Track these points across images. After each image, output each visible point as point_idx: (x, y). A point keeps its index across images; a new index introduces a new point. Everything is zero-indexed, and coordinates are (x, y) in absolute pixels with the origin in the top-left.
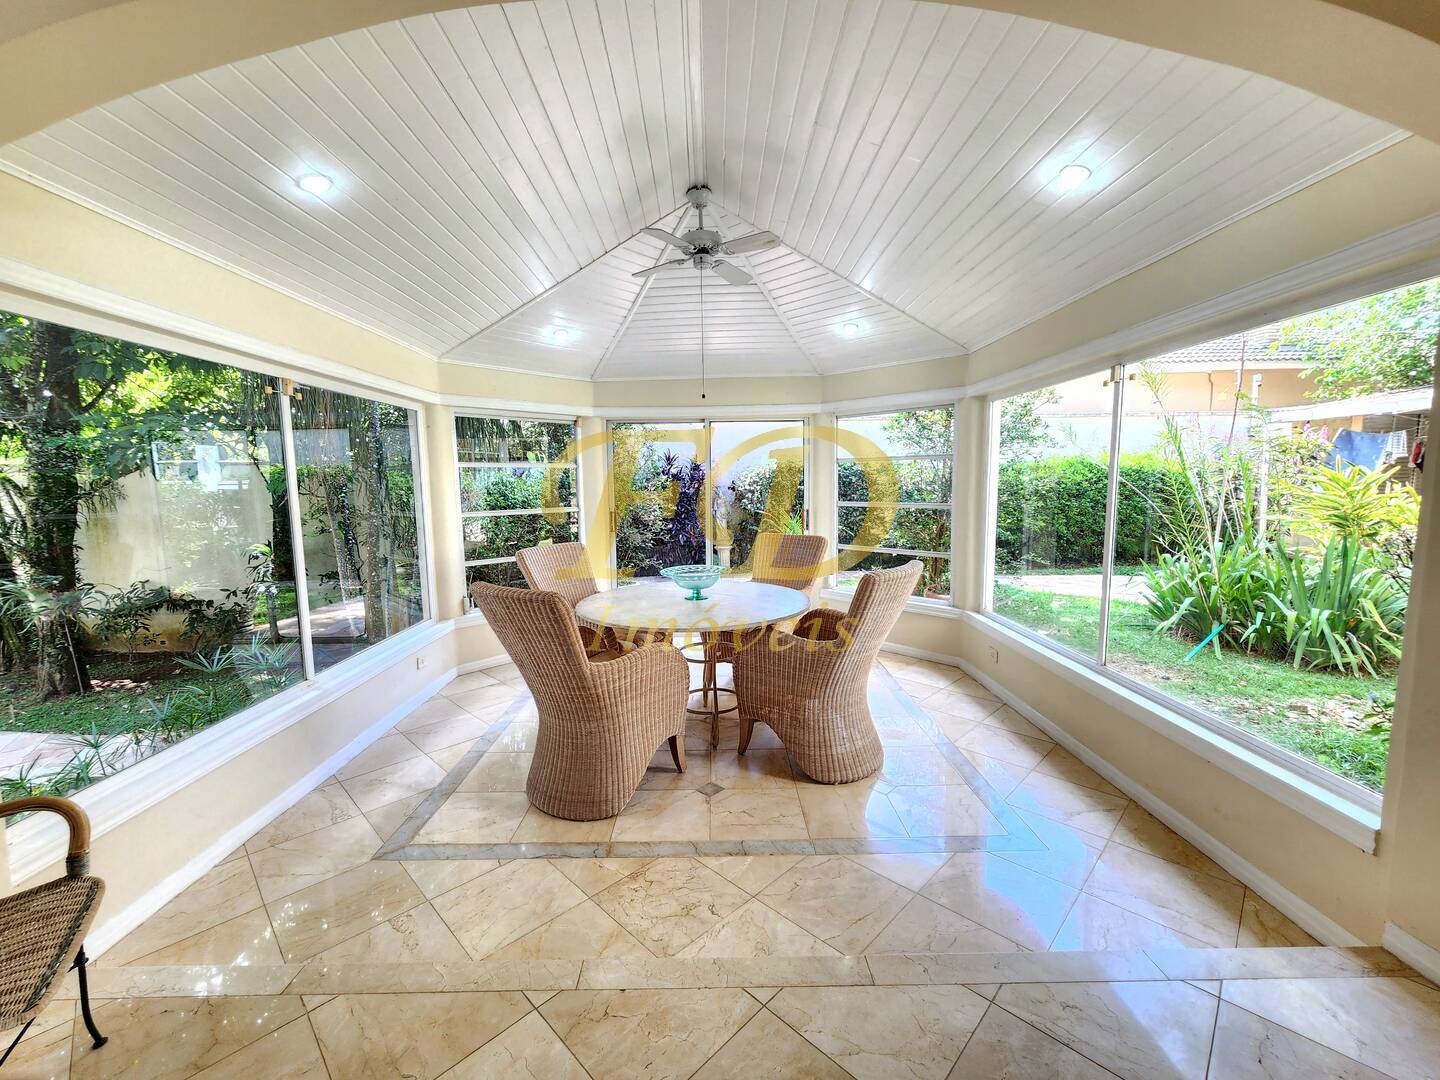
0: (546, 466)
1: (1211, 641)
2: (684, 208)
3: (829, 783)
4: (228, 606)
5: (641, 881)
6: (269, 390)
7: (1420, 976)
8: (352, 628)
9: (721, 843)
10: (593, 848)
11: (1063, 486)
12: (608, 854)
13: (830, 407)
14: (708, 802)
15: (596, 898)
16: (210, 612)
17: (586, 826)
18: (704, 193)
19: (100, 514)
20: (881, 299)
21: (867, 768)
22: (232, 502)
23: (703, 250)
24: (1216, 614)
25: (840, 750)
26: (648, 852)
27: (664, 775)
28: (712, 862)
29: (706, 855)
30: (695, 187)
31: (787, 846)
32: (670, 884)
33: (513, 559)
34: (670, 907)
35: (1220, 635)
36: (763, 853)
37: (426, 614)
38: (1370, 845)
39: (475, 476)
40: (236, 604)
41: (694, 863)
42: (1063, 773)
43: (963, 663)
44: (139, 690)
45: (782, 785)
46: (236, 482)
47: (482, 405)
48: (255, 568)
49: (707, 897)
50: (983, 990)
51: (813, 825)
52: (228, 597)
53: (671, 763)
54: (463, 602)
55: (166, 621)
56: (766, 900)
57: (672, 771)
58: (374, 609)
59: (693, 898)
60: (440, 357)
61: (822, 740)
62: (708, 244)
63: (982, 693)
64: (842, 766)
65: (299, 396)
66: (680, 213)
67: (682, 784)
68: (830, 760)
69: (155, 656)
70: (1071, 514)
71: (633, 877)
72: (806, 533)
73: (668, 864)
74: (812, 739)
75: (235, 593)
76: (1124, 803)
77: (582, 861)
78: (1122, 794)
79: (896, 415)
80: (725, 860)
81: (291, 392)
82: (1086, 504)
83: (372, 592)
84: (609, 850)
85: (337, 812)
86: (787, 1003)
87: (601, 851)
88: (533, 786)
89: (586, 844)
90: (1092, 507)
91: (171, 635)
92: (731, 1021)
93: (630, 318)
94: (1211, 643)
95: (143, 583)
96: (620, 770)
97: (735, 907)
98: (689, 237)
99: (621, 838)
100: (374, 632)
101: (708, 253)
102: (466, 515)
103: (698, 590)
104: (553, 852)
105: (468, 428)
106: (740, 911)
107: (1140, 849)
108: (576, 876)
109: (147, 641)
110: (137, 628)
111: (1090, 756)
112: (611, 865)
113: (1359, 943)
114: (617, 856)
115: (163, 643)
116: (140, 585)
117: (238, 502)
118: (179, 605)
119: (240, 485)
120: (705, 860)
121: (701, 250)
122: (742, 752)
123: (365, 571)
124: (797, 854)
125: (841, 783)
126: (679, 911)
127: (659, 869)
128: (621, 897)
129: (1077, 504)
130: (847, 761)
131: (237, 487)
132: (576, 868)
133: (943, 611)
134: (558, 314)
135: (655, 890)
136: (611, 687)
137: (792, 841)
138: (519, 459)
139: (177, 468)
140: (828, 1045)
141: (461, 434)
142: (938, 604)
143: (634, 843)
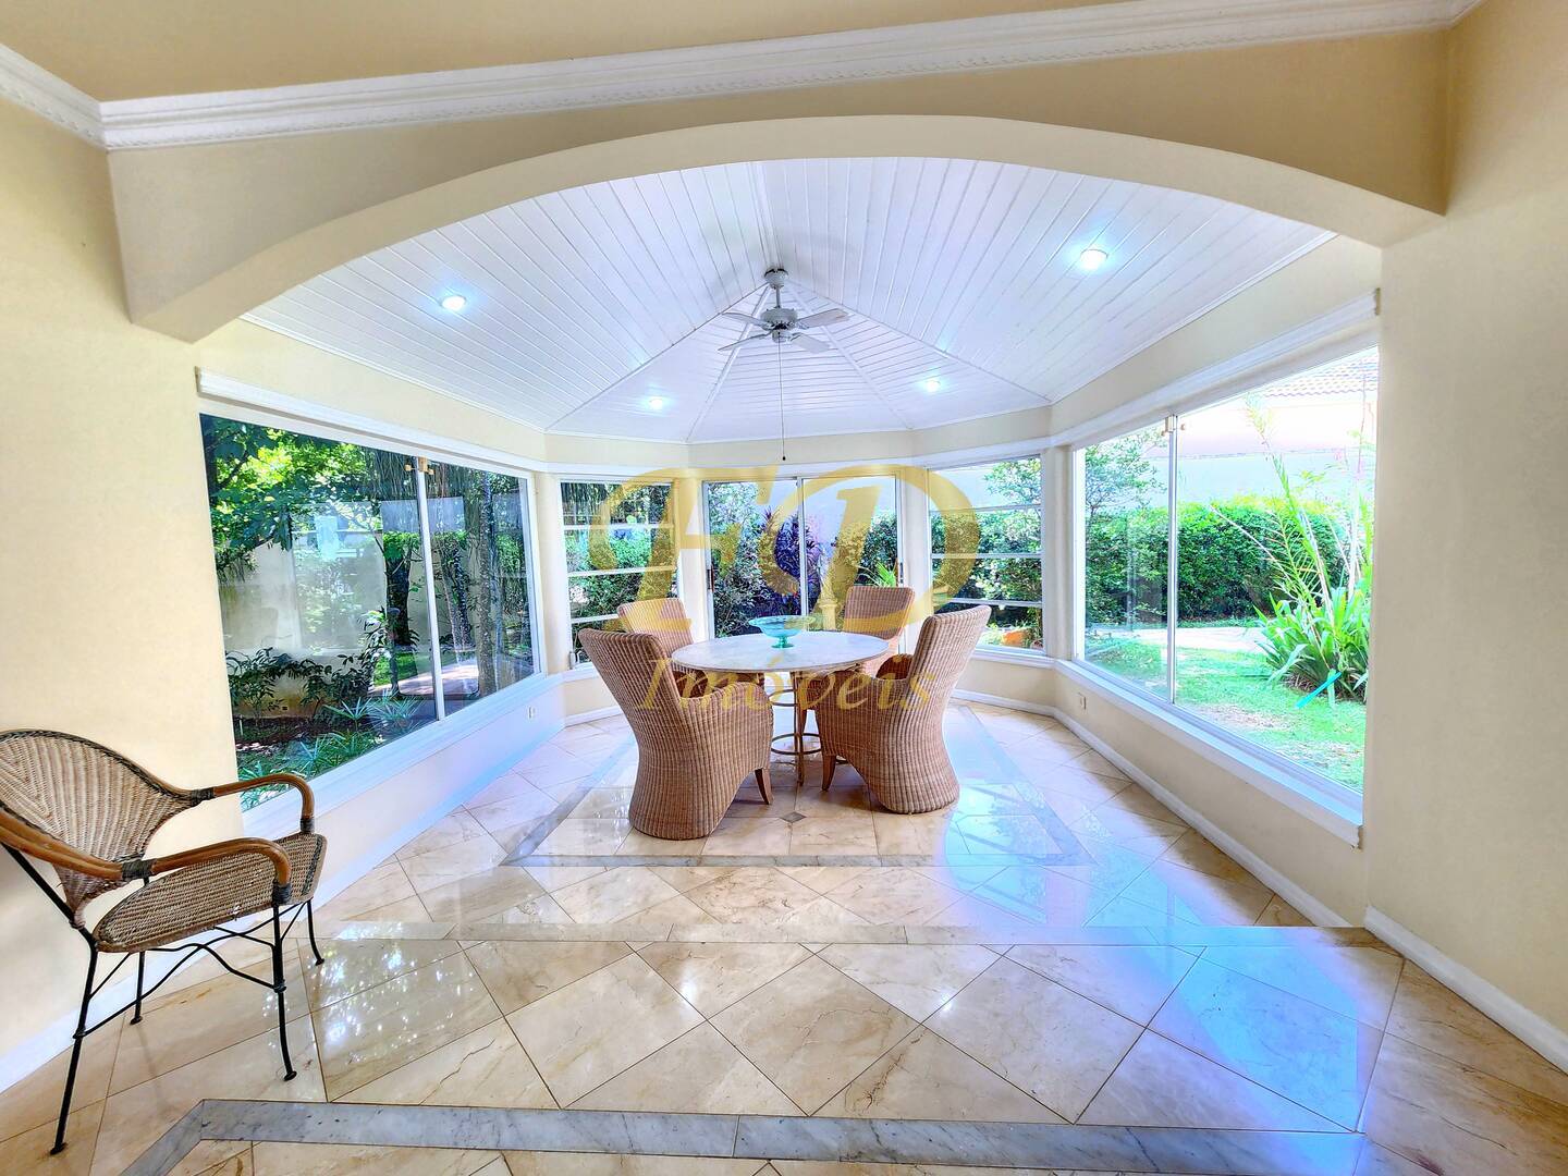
0: (647, 526)
1: (1325, 689)
2: (764, 287)
3: (903, 813)
4: (345, 672)
5: (726, 883)
6: (409, 468)
7: (1388, 947)
8: (465, 687)
9: (799, 857)
10: (685, 860)
11: (1189, 532)
12: (699, 864)
13: (919, 460)
14: (790, 827)
15: (688, 895)
16: (327, 678)
17: (680, 843)
18: (781, 276)
19: (230, 583)
20: (957, 358)
21: (940, 800)
22: (349, 571)
23: (781, 326)
24: (1332, 661)
25: (914, 783)
26: (735, 862)
27: (752, 806)
28: (789, 871)
29: (784, 865)
30: (773, 270)
31: (857, 859)
32: (751, 885)
33: (615, 616)
34: (749, 900)
35: (1337, 683)
36: (834, 865)
37: (536, 667)
38: (1355, 840)
39: (577, 538)
40: (352, 669)
41: (774, 871)
42: (1131, 806)
43: (1058, 713)
44: (267, 752)
45: (859, 814)
46: (355, 550)
47: (586, 472)
48: (371, 634)
49: (781, 895)
50: (998, 949)
51: (883, 846)
52: (345, 663)
53: (757, 796)
54: (569, 656)
55: (290, 687)
56: (832, 897)
57: (760, 803)
58: (487, 668)
59: (769, 895)
60: (546, 429)
61: (896, 773)
62: (785, 321)
63: (1071, 738)
64: (916, 798)
65: (431, 472)
66: (761, 291)
67: (769, 813)
68: (904, 791)
69: (278, 722)
70: (1199, 563)
71: (719, 880)
72: (900, 585)
73: (751, 871)
74: (887, 772)
75: (351, 659)
76: (1183, 830)
77: (674, 869)
78: (1183, 822)
79: (997, 465)
80: (799, 869)
81: (425, 469)
82: (1215, 551)
83: (484, 651)
84: (701, 861)
85: (468, 832)
86: (835, 954)
87: (693, 861)
88: (634, 813)
89: (680, 857)
90: (1222, 554)
91: (292, 701)
92: (787, 962)
93: (719, 385)
94: (1325, 692)
95: (267, 651)
96: (710, 795)
97: (805, 901)
98: (767, 316)
99: (709, 853)
100: (488, 686)
101: (785, 328)
102: (572, 575)
103: (783, 637)
104: (652, 862)
105: (573, 493)
106: (808, 905)
107: (1185, 865)
108: (671, 878)
109: (272, 707)
110: (262, 694)
111: (1161, 792)
112: (701, 872)
113: (1345, 924)
114: (706, 865)
115: (285, 708)
116: (264, 653)
117: (354, 571)
118: (299, 672)
119: (358, 552)
120: (780, 869)
121: (779, 326)
122: (826, 787)
123: (477, 632)
124: (865, 865)
125: (915, 813)
126: (756, 903)
127: (739, 876)
128: (708, 894)
129: (1205, 552)
130: (920, 793)
131: (355, 556)
132: (671, 873)
133: (1038, 661)
134: (651, 385)
135: (738, 888)
136: (701, 719)
137: (862, 857)
138: (620, 521)
139: (305, 539)
140: (861, 977)
141: (565, 499)
142: (1033, 655)
143: (723, 856)
